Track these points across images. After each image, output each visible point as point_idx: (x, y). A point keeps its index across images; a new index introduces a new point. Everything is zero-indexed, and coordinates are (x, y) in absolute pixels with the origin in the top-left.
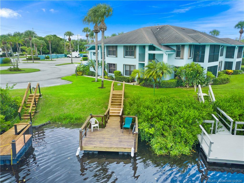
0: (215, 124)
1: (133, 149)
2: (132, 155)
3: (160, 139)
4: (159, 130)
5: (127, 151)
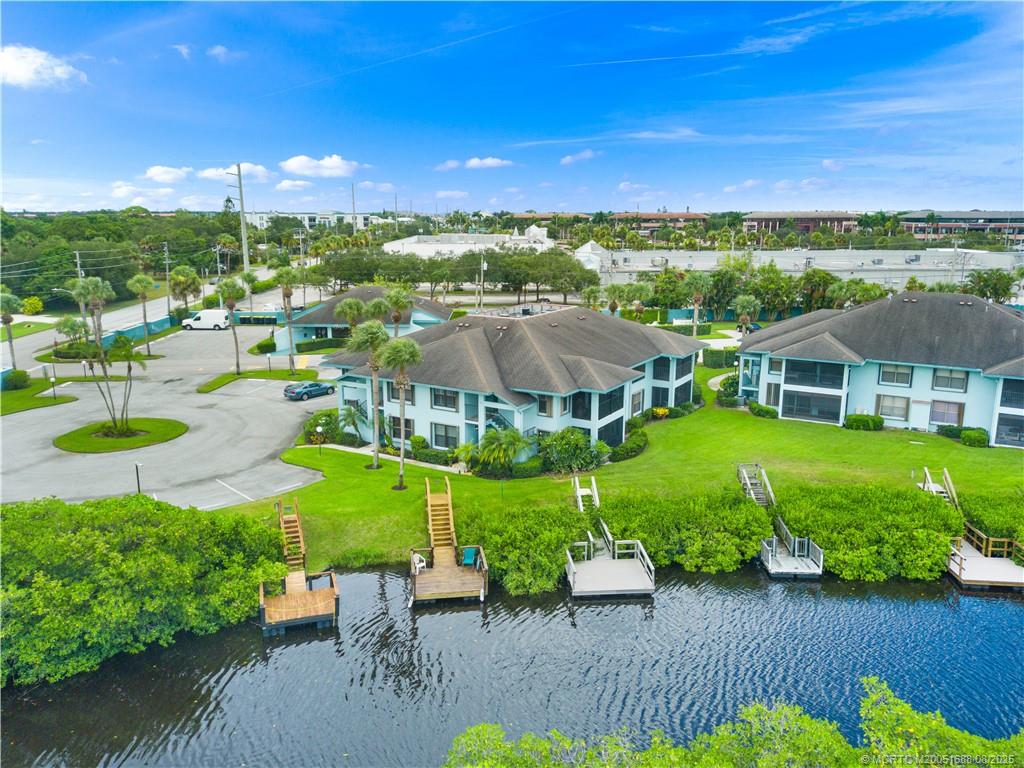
0: (589, 547)
1: (482, 591)
2: (482, 599)
3: (515, 576)
4: (514, 563)
5: (474, 594)
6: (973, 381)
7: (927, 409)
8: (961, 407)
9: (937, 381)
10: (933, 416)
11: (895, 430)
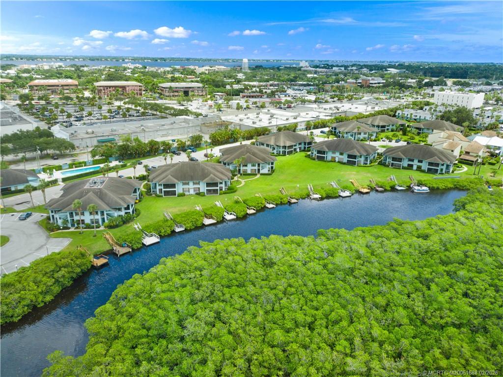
6: (200, 183)
7: (193, 190)
8: (199, 188)
9: (194, 184)
10: (194, 191)
11: (187, 195)
